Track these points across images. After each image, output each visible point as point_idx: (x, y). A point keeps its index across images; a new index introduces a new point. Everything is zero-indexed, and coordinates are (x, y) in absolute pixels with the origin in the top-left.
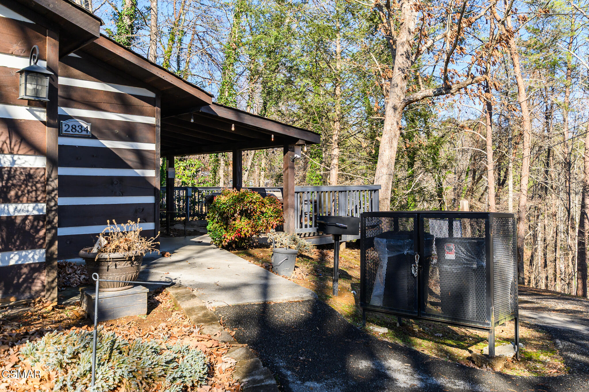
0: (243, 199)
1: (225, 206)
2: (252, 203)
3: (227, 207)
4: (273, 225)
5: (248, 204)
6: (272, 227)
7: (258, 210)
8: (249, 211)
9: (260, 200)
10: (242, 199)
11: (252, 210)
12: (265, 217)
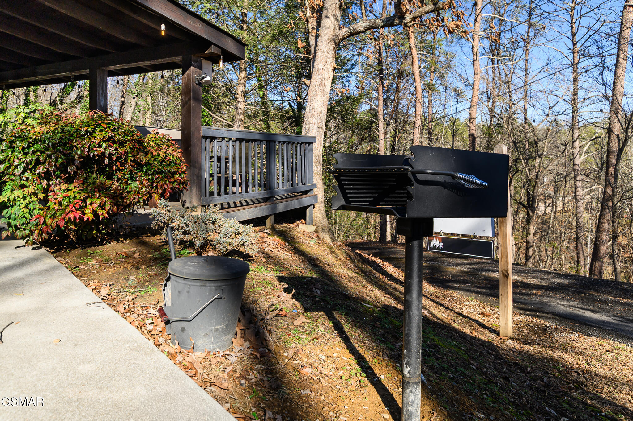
0: (91, 134)
1: (40, 147)
2: (114, 142)
3: (47, 148)
4: (164, 191)
5: (104, 145)
6: (162, 196)
7: (130, 159)
8: (107, 161)
9: (135, 137)
10: (87, 132)
11: (114, 158)
12: (147, 174)
